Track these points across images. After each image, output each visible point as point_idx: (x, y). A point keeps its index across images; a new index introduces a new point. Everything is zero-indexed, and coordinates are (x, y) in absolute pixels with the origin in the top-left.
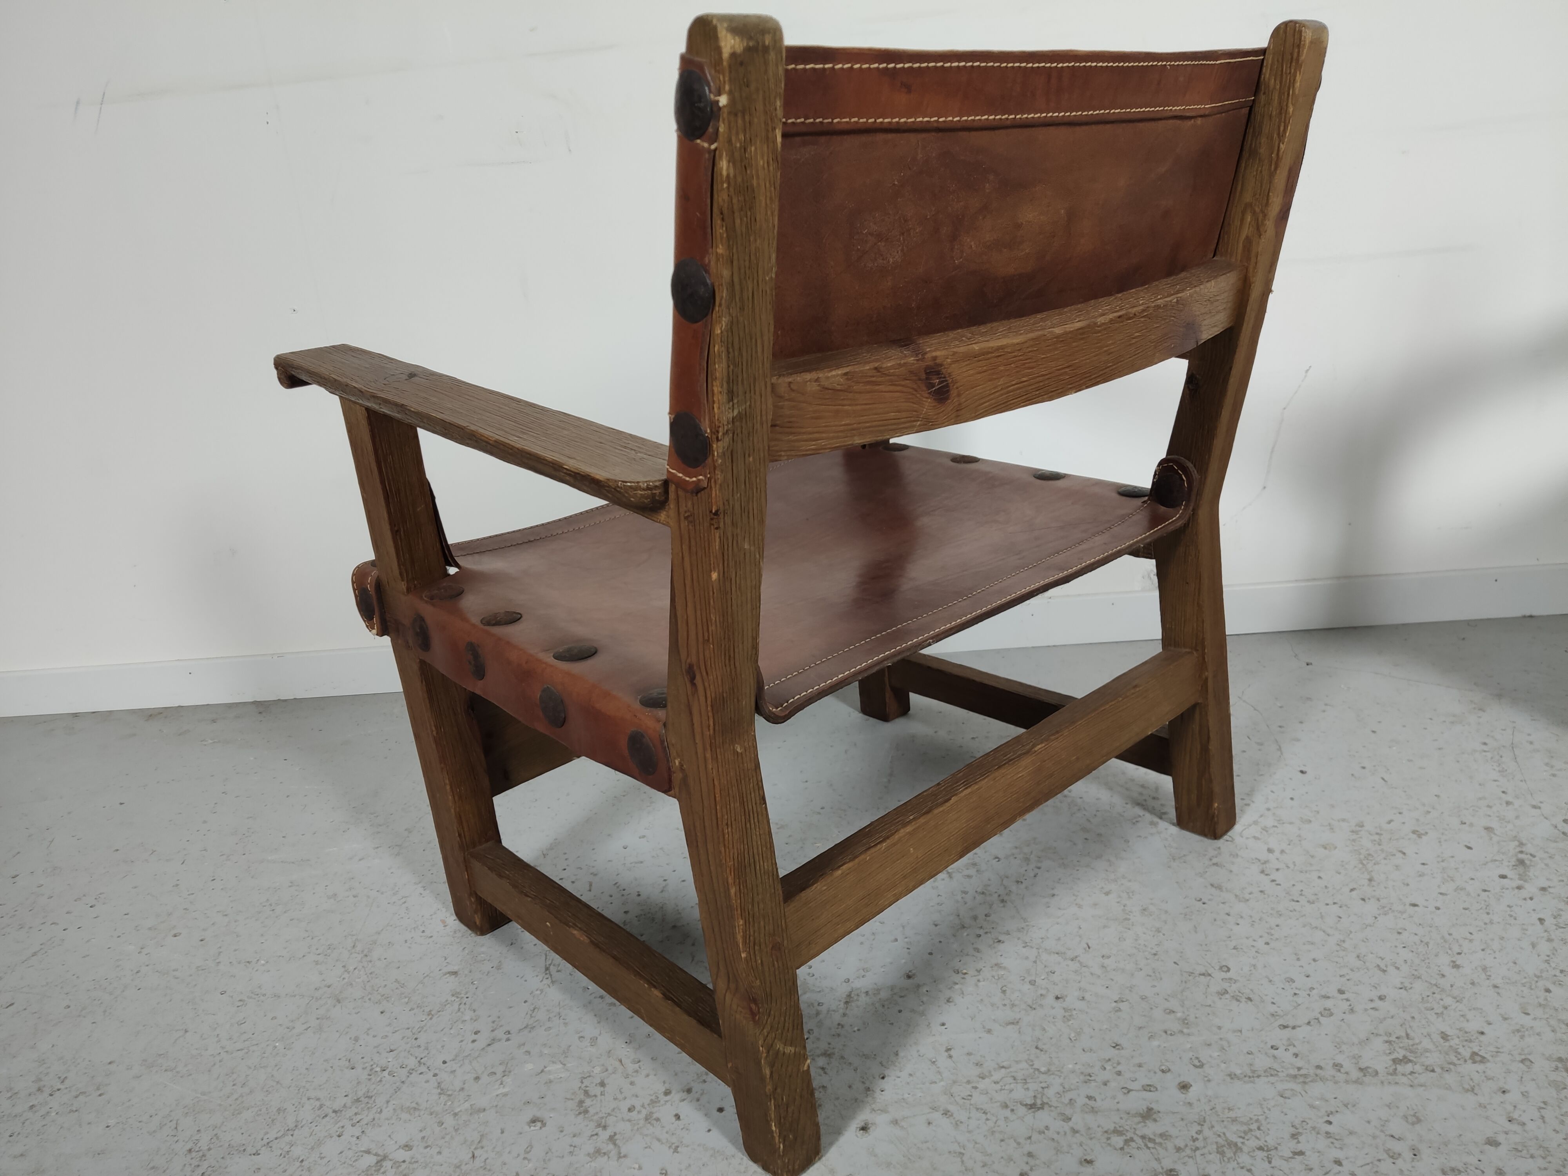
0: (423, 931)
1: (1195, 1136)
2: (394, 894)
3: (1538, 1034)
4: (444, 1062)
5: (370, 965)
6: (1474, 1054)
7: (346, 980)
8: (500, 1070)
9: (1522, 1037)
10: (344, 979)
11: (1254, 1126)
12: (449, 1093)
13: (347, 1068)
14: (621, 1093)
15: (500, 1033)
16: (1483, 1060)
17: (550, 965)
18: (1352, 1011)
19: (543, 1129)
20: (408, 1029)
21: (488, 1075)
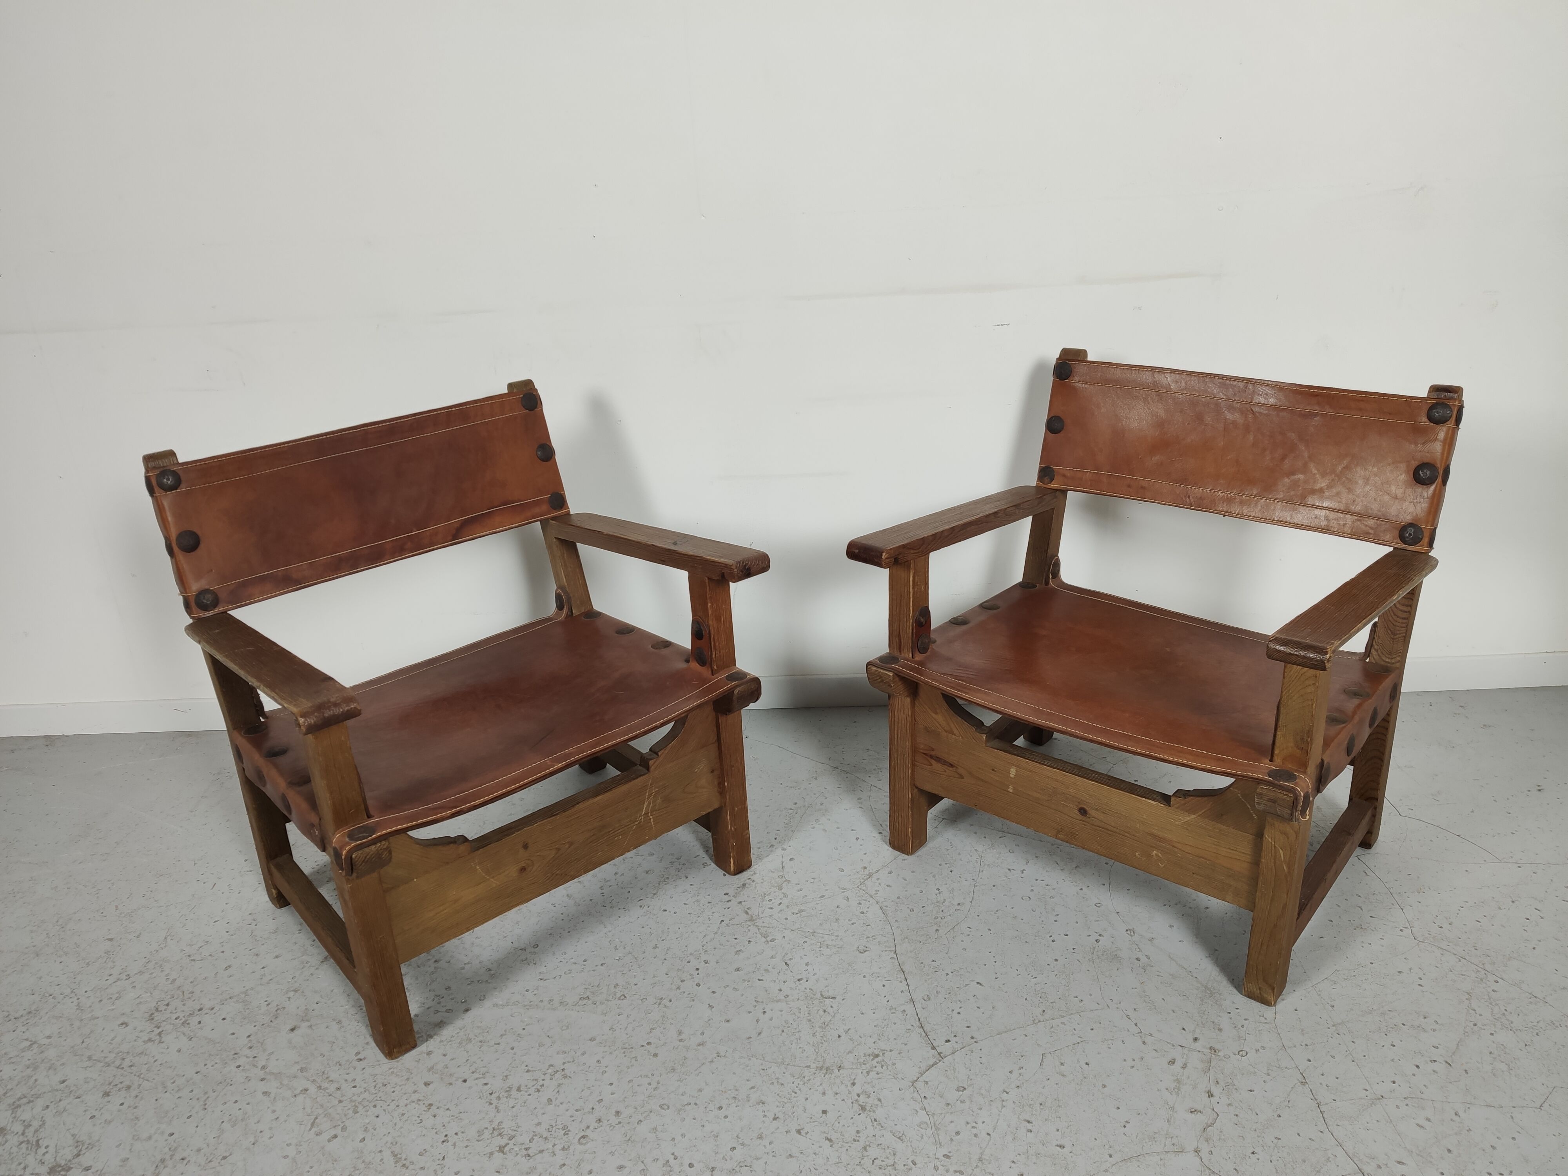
0: (102, 913)
4: (86, 992)
5: (63, 933)
7: (46, 943)
8: (114, 997)
12: (83, 1008)
13: (30, 994)
14: (176, 1009)
15: (123, 976)
19: (126, 1028)
20: (72, 972)
21: (108, 999)
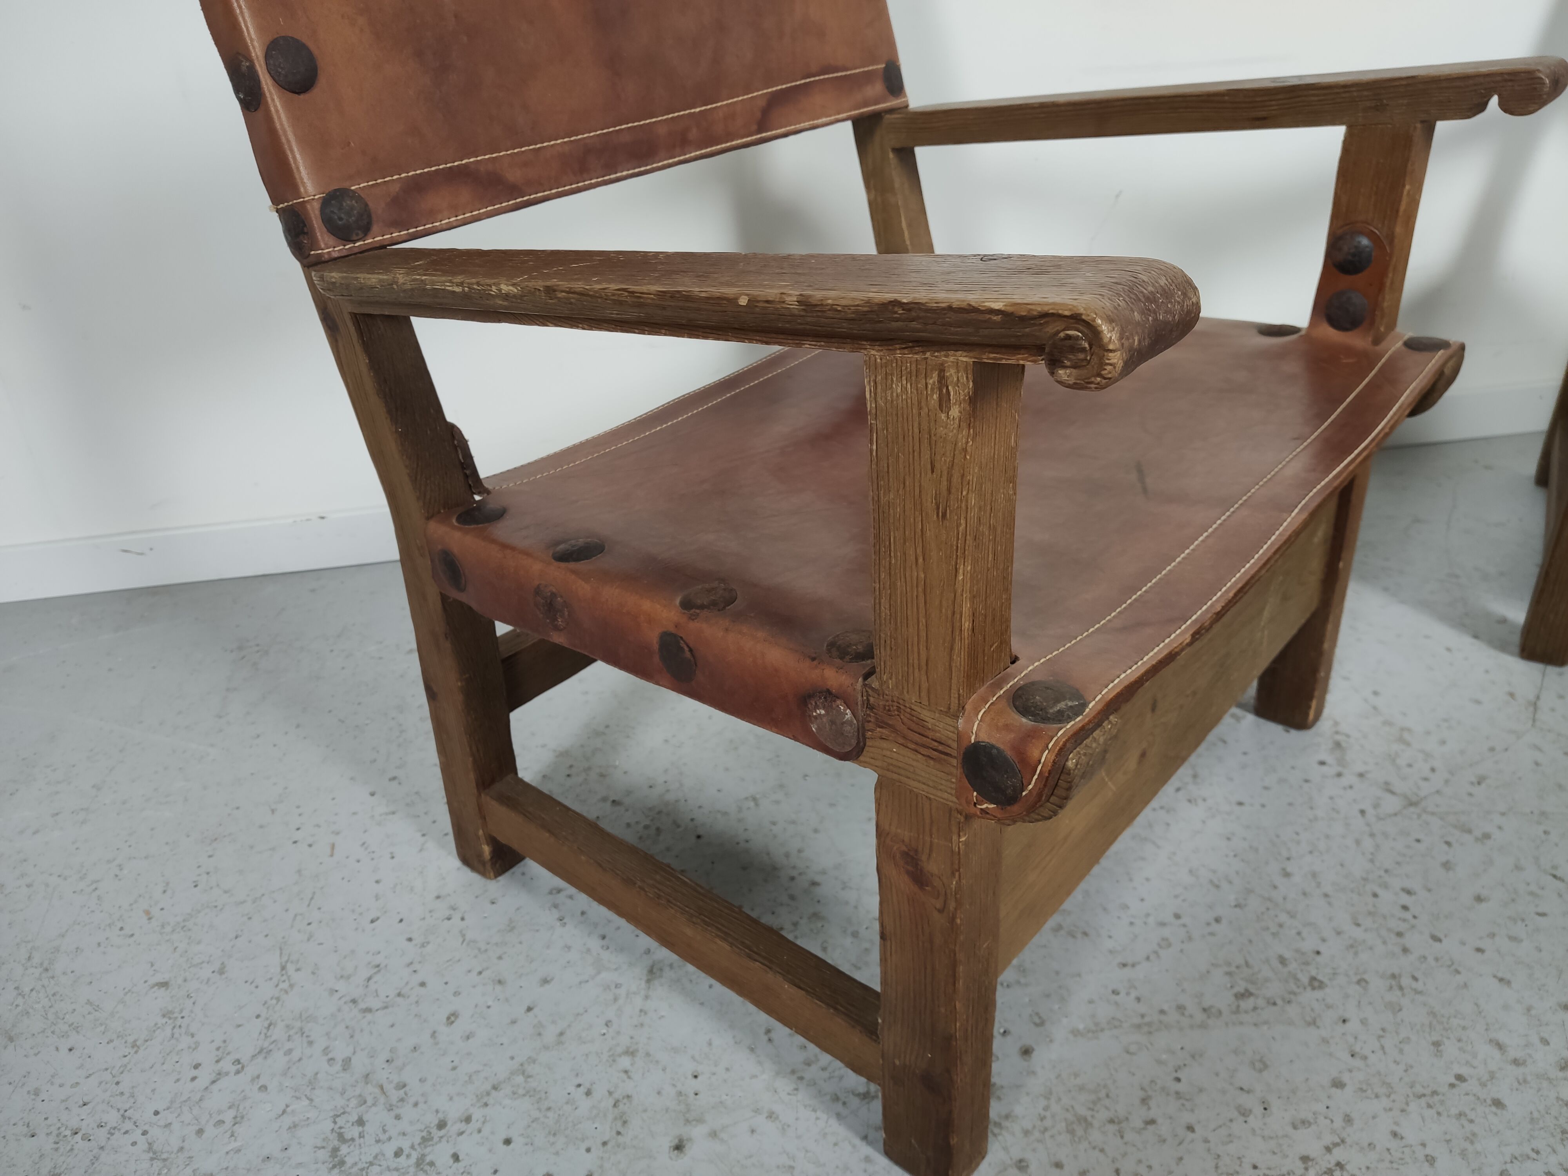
0: (121, 929)
1: (1043, 1113)
2: (82, 878)
3: (1371, 948)
4: (156, 1113)
5: (52, 982)
6: (1313, 979)
7: (20, 1008)
8: (229, 1116)
9: (1356, 954)
10: (17, 1006)
11: (1102, 1094)
12: (164, 1156)
13: (25, 1136)
14: (385, 1131)
15: (227, 1065)
16: (1321, 985)
17: (287, 962)
18: (1190, 938)
20: (107, 1069)
21: (214, 1126)
